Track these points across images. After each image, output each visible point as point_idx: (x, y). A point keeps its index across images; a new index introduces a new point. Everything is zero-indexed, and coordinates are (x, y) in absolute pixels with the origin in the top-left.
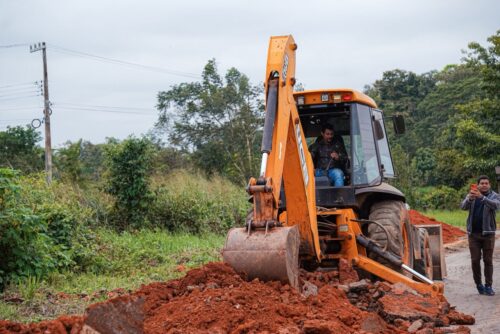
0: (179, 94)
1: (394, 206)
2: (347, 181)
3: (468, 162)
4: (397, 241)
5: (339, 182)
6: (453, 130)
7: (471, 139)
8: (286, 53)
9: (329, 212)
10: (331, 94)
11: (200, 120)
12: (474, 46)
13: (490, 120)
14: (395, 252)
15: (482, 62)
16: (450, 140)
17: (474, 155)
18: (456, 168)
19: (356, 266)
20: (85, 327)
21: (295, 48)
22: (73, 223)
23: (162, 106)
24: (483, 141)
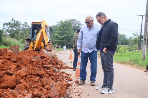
0: (7, 24)
3: (56, 40)
6: (54, 35)
7: (57, 37)
11: (11, 29)
12: (58, 22)
13: (59, 34)
15: (59, 25)
16: (53, 37)
17: (57, 39)
18: (54, 41)
20: (9, 49)
23: (4, 26)
24: (58, 37)
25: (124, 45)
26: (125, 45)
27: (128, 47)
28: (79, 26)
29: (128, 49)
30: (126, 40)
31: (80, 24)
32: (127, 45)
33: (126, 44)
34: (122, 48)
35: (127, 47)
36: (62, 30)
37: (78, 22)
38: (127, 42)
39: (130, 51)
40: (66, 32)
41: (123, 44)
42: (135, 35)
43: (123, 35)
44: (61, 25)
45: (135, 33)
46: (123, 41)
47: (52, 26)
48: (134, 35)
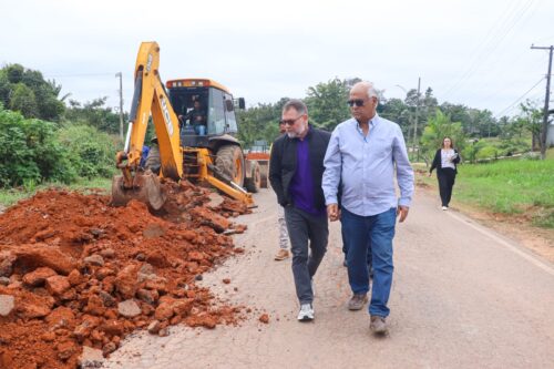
1: (232, 148)
2: (206, 133)
4: (231, 168)
5: (202, 133)
8: (149, 53)
9: (192, 150)
10: (197, 81)
12: (312, 88)
13: (317, 118)
14: (229, 175)
15: (315, 95)
19: (206, 181)
21: (158, 50)
22: (101, 153)
25: (489, 139)
26: (493, 139)
27: (500, 144)
29: (503, 147)
30: (493, 125)
32: (497, 138)
33: (494, 135)
34: (486, 149)
36: (324, 108)
38: (495, 131)
39: (509, 154)
40: (333, 111)
41: (486, 135)
42: (525, 109)
43: (486, 111)
44: (320, 95)
45: (525, 105)
46: (486, 126)
48: (521, 111)
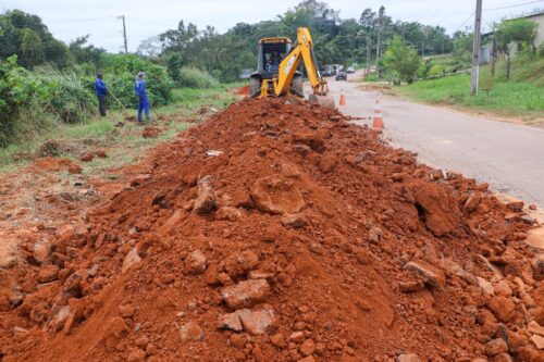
25: (442, 56)
28: (324, 15)
29: (452, 64)
31: (327, 11)
32: (450, 55)
33: (447, 51)
34: (435, 67)
35: (449, 58)
37: (323, 5)
38: (449, 47)
39: (455, 71)
41: (439, 52)
43: (438, 27)
46: (439, 43)
47: (258, 22)
